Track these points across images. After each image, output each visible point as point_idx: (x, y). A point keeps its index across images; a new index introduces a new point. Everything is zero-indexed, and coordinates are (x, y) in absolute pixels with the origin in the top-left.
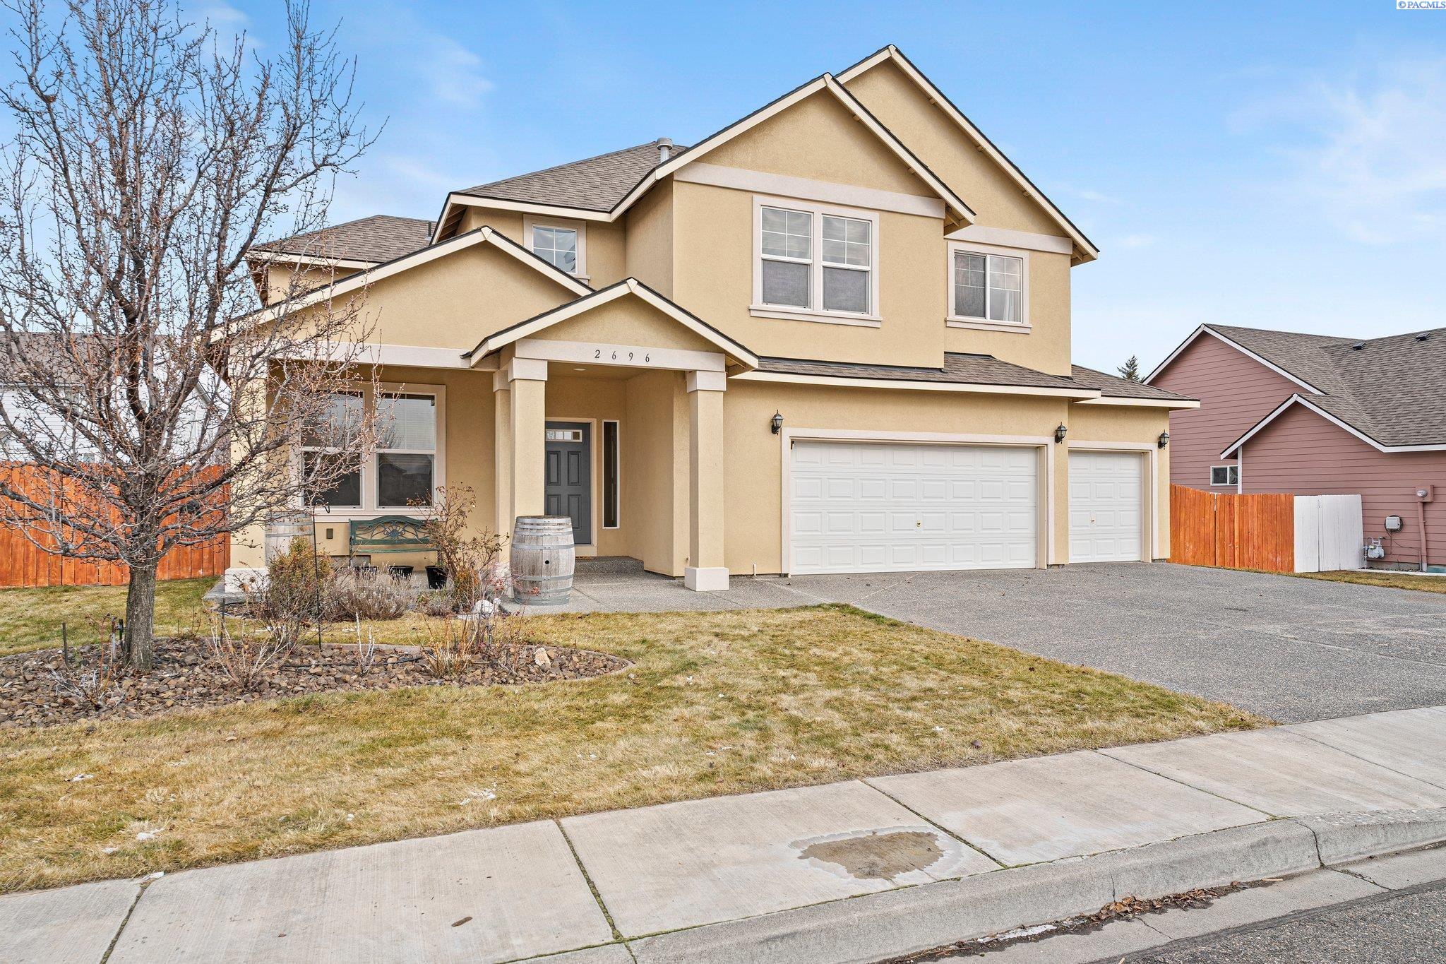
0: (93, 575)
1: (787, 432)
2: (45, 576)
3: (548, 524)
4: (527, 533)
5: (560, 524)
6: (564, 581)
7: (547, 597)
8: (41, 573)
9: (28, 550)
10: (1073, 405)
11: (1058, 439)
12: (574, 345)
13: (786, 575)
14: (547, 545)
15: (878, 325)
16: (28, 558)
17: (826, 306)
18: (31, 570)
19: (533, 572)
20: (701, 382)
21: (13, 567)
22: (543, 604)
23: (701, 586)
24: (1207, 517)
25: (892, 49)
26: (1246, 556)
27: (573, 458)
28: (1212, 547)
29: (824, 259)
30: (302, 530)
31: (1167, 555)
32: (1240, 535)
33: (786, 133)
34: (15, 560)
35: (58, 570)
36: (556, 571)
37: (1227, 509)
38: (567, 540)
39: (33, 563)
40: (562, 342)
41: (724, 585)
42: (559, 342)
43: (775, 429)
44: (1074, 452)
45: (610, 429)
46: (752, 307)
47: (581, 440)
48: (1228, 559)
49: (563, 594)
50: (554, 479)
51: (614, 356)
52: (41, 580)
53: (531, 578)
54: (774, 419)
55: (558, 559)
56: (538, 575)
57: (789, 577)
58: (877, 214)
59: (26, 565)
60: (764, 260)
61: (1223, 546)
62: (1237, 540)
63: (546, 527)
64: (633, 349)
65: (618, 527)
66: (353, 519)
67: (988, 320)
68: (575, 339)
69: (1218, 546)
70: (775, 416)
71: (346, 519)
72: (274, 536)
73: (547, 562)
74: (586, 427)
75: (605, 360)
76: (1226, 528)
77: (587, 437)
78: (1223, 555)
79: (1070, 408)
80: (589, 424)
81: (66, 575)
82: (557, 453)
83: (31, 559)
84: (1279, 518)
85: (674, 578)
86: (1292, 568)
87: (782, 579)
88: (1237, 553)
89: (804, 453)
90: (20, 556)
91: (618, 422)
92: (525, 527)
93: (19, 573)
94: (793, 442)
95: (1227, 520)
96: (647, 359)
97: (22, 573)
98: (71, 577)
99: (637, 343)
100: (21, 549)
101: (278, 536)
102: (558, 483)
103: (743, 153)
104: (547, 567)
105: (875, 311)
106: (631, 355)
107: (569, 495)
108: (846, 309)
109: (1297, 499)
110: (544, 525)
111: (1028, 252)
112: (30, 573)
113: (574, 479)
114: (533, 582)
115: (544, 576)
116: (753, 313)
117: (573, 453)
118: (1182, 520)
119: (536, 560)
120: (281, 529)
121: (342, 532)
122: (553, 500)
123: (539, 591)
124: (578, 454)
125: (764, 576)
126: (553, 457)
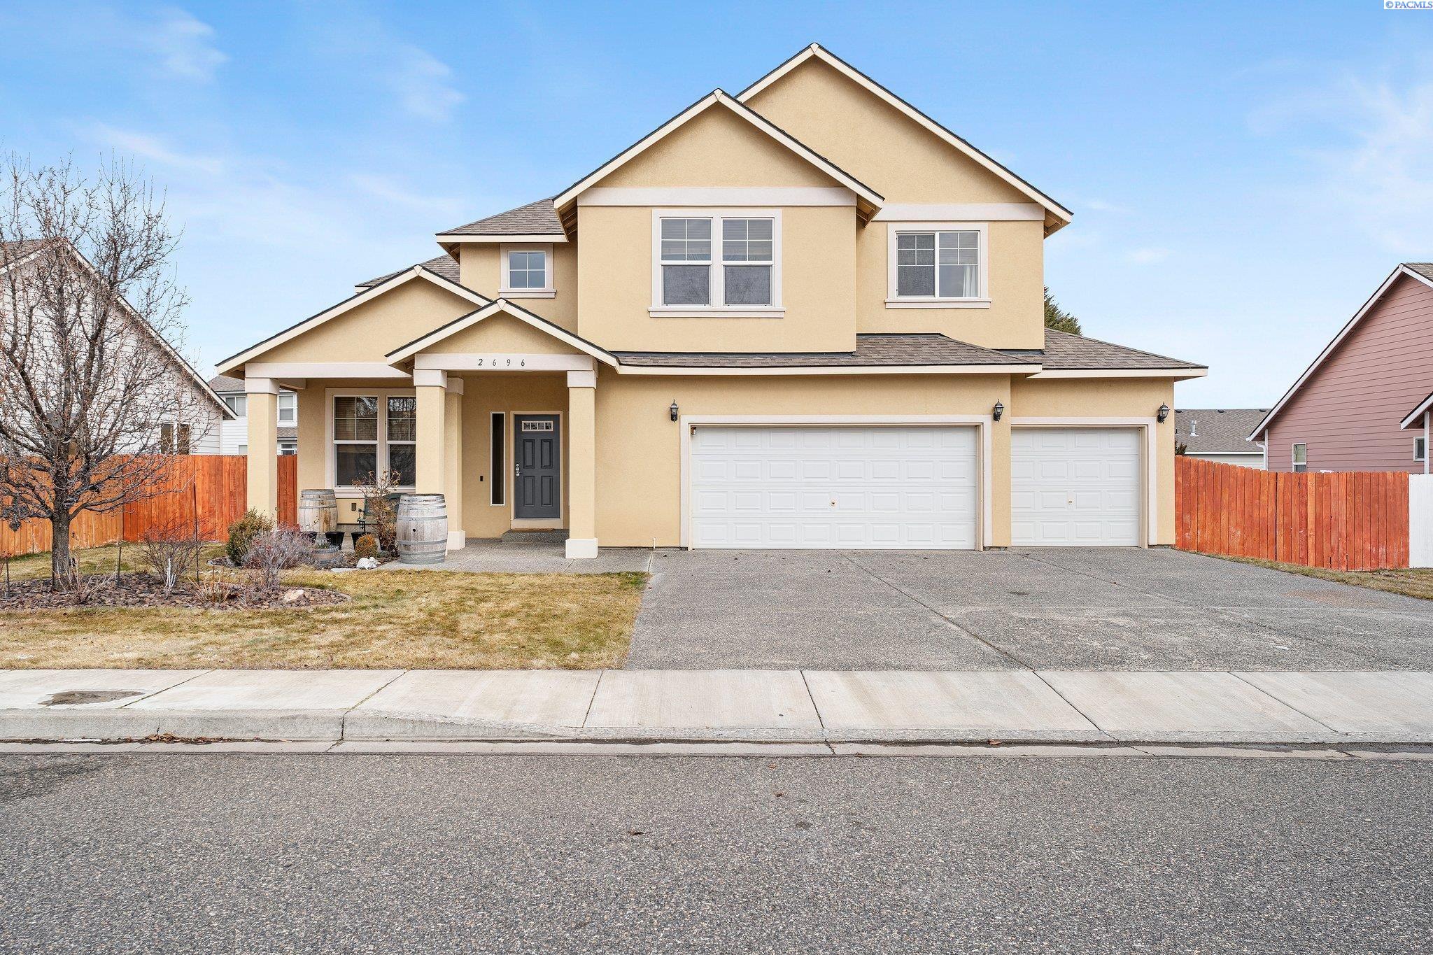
0: (213, 534)
1: (686, 420)
2: (184, 534)
3: (416, 500)
4: (403, 507)
5: (425, 501)
6: (430, 545)
7: (416, 557)
9: (175, 516)
10: (1018, 381)
11: (996, 417)
12: (461, 356)
13: (686, 549)
14: (413, 516)
15: (782, 315)
17: (727, 302)
19: (405, 538)
20: (573, 380)
21: (167, 528)
22: (412, 563)
23: (569, 554)
24: (1264, 498)
25: (815, 47)
26: (1326, 545)
27: (546, 445)
28: (1271, 534)
29: (725, 258)
30: (323, 504)
31: (1172, 540)
32: (1317, 521)
33: (686, 148)
34: (167, 523)
36: (422, 537)
37: (1296, 490)
38: (433, 513)
40: (452, 354)
41: (593, 554)
42: (449, 354)
43: (674, 417)
44: (1016, 429)
46: (649, 309)
47: (552, 430)
48: (1296, 548)
49: (430, 556)
50: (529, 463)
53: (404, 542)
54: (672, 408)
55: (423, 528)
56: (408, 540)
57: (690, 549)
58: (780, 210)
59: (174, 526)
60: (664, 266)
61: (1288, 532)
62: (1311, 526)
63: (414, 502)
64: (510, 356)
66: (368, 495)
67: (937, 297)
68: (463, 351)
69: (1280, 533)
70: (675, 405)
71: (363, 496)
73: (414, 530)
74: (556, 419)
75: (487, 366)
76: (1295, 511)
77: (556, 426)
78: (1288, 543)
79: (1012, 384)
80: (558, 416)
82: (533, 441)
83: (176, 522)
84: (1382, 500)
86: (1405, 561)
87: (682, 552)
88: (1311, 541)
89: (704, 438)
90: (170, 520)
92: (404, 503)
94: (692, 429)
95: (1295, 501)
96: (523, 364)
99: (515, 351)
102: (533, 466)
103: (643, 173)
104: (414, 534)
105: (779, 302)
106: (509, 361)
107: (542, 477)
108: (748, 303)
109: (1411, 476)
110: (412, 501)
111: (987, 224)
113: (546, 462)
114: (405, 546)
115: (412, 541)
116: (652, 315)
117: (546, 441)
118: (1225, 501)
119: (407, 528)
120: (307, 503)
121: (361, 505)
122: (529, 481)
123: (410, 553)
124: (550, 441)
125: (666, 549)
126: (529, 445)
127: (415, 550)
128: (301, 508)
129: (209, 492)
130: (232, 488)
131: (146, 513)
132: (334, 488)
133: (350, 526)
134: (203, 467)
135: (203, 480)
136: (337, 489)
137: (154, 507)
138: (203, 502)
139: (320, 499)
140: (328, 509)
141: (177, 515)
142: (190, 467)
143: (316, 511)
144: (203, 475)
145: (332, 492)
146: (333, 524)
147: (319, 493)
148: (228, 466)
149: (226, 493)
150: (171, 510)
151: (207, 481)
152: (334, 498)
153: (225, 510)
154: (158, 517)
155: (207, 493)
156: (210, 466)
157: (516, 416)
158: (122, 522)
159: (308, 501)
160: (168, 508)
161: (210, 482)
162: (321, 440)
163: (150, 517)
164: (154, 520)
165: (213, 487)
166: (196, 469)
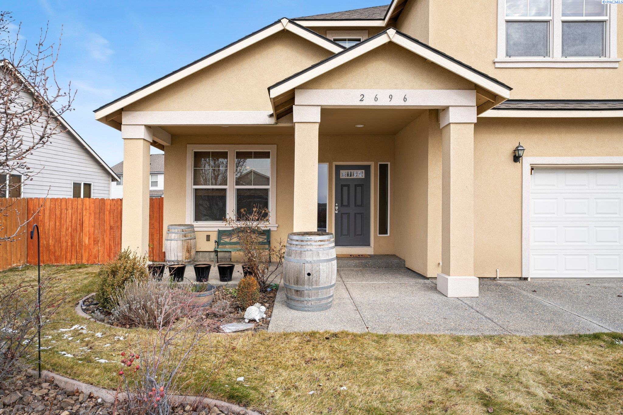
0: (96, 259)
1: (527, 161)
2: (75, 259)
3: (310, 241)
4: (293, 249)
5: (321, 241)
6: (325, 290)
7: (310, 304)
8: (73, 257)
9: (67, 244)
12: (342, 92)
13: (526, 279)
14: (308, 259)
15: (615, 65)
16: (67, 249)
17: (564, 54)
18: (69, 255)
19: (297, 282)
20: (453, 116)
21: (61, 254)
22: (306, 311)
23: (452, 293)
27: (359, 189)
29: (564, 15)
30: (185, 236)
34: (62, 250)
35: (80, 255)
36: (317, 282)
38: (328, 254)
39: (69, 252)
40: (332, 90)
41: (476, 291)
42: (329, 90)
43: (517, 158)
45: (383, 169)
46: (496, 60)
47: (364, 177)
49: (324, 302)
50: (345, 203)
51: (376, 99)
52: (73, 261)
53: (296, 287)
54: (517, 150)
55: (319, 271)
56: (301, 285)
57: (529, 280)
59: (66, 252)
60: (508, 21)
63: (308, 243)
64: (393, 92)
65: (388, 235)
66: (221, 229)
68: (343, 87)
70: (518, 147)
71: (216, 229)
72: (169, 240)
73: (309, 274)
74: (367, 168)
75: (369, 102)
77: (368, 174)
80: (369, 166)
81: (84, 258)
82: (348, 186)
83: (68, 249)
85: (428, 278)
87: (523, 282)
89: (542, 178)
90: (64, 248)
91: (389, 163)
92: (294, 243)
93: (63, 257)
94: (532, 169)
96: (405, 99)
97: (64, 257)
98: (86, 260)
99: (396, 87)
100: (64, 244)
101: (171, 240)
102: (348, 205)
104: (309, 279)
105: (613, 53)
106: (391, 97)
107: (355, 214)
108: (585, 55)
110: (307, 241)
112: (68, 257)
113: (359, 203)
114: (297, 291)
115: (306, 287)
116: (497, 65)
117: (359, 185)
119: (300, 272)
120: (173, 236)
121: (214, 237)
122: (345, 217)
123: (302, 299)
124: (361, 186)
125: (506, 279)
126: (345, 189)
127: (309, 296)
128: (167, 240)
129: (94, 226)
130: (112, 223)
131: (45, 243)
132: (193, 223)
133: (205, 253)
134: (90, 207)
135: (90, 217)
136: (196, 224)
137: (51, 238)
138: (89, 234)
139: (183, 233)
140: (189, 241)
141: (69, 244)
142: (79, 207)
143: (180, 243)
144: (90, 214)
145: (192, 226)
146: (193, 253)
147: (183, 228)
148: (109, 207)
149: (107, 227)
150: (64, 240)
151: (93, 218)
152: (194, 232)
153: (107, 240)
154: (54, 246)
155: (92, 227)
156: (95, 206)
157: (337, 166)
158: (26, 250)
159: (173, 235)
160: (62, 239)
161: (95, 218)
162: (183, 186)
163: (48, 244)
164: (51, 248)
165: (97, 222)
166: (84, 209)
